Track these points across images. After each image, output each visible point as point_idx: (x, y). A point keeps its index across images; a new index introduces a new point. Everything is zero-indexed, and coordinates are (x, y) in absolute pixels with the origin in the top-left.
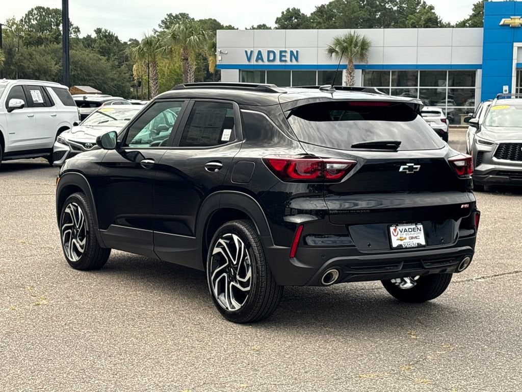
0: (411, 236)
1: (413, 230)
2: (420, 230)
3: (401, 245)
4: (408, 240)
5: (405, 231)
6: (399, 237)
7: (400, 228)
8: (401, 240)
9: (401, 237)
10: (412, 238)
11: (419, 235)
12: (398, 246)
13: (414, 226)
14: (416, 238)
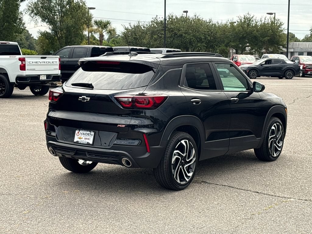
0: (86, 137)
1: (88, 135)
2: (92, 136)
3: (78, 141)
4: (83, 139)
5: (83, 134)
6: (79, 137)
7: (81, 132)
8: (80, 139)
9: (80, 137)
10: (86, 139)
11: (90, 138)
12: (76, 142)
13: (89, 133)
14: (88, 139)
